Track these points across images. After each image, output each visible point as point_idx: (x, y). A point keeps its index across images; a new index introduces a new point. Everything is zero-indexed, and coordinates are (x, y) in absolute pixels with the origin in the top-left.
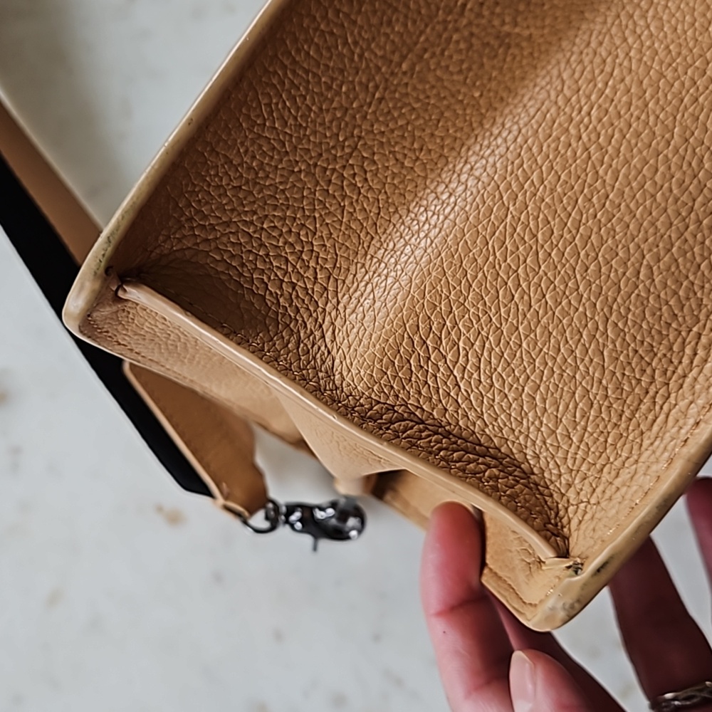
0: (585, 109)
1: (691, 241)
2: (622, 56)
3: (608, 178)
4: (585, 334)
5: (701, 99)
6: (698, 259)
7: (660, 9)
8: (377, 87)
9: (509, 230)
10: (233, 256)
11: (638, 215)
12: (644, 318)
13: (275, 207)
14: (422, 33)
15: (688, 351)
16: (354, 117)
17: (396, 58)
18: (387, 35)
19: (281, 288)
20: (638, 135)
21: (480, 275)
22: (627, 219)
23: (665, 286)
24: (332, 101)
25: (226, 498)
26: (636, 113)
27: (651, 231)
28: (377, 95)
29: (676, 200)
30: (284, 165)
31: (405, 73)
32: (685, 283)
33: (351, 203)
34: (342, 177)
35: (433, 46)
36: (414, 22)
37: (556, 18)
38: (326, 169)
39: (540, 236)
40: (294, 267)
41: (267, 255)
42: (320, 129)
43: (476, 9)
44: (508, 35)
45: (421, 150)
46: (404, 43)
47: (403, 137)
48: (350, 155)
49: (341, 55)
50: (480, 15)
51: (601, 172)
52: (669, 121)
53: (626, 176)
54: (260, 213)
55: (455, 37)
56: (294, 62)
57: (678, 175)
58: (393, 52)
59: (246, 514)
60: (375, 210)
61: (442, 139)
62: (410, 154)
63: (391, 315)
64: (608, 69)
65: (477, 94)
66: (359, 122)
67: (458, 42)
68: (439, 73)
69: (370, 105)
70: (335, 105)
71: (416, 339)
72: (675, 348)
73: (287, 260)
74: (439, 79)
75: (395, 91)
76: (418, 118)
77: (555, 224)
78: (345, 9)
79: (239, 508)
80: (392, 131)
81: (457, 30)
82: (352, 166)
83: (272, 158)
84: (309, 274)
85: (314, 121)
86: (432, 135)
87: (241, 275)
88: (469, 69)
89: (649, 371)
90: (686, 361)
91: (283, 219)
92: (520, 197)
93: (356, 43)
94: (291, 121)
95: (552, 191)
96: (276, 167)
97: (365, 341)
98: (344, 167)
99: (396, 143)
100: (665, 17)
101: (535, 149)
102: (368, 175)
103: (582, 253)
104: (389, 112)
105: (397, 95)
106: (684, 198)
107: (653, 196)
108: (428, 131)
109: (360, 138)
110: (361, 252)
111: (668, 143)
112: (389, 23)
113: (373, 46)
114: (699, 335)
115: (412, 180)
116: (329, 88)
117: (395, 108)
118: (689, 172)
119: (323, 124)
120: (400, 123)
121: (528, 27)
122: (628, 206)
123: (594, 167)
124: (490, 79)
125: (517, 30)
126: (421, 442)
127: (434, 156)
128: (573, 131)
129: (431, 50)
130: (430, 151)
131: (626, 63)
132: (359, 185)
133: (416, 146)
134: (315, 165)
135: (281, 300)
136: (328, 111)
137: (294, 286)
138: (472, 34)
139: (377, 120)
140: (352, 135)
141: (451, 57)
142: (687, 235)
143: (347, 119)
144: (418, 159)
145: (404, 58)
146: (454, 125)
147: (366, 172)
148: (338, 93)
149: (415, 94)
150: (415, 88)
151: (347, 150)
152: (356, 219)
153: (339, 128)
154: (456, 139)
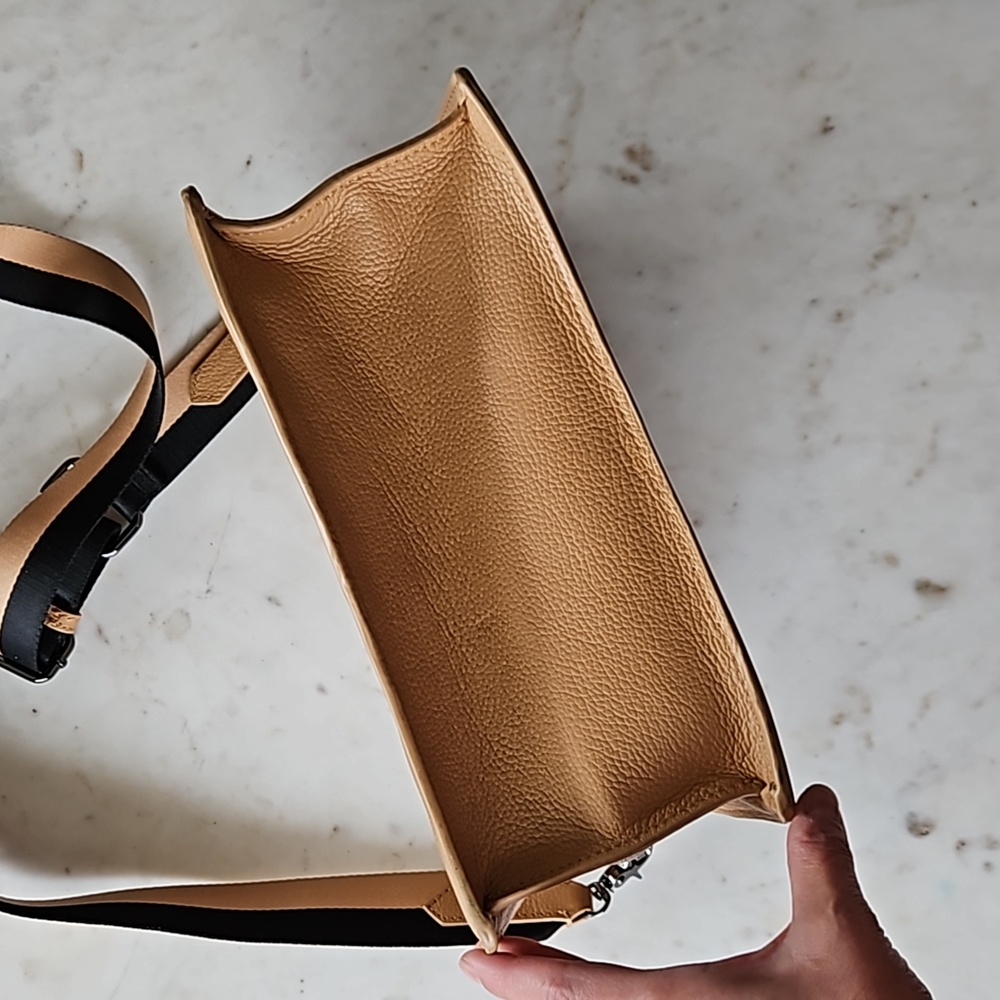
0: (556, 625)
1: (656, 626)
2: (540, 588)
3: (599, 642)
4: (666, 704)
5: (591, 573)
6: (666, 629)
7: (529, 553)
8: (464, 709)
9: (592, 705)
10: (507, 844)
11: (627, 641)
12: (677, 672)
13: (494, 805)
14: (451, 665)
15: (706, 662)
16: (472, 731)
17: (456, 688)
18: (442, 686)
19: (540, 831)
20: (587, 613)
21: (605, 734)
22: (625, 648)
23: (668, 652)
24: (458, 738)
25: (570, 916)
26: (576, 605)
27: (639, 641)
28: (469, 711)
29: (631, 619)
30: (475, 785)
31: (466, 689)
32: (674, 642)
33: (519, 765)
34: (501, 760)
35: (461, 664)
36: (444, 666)
37: (493, 597)
38: (490, 765)
39: (605, 693)
40: (533, 817)
41: (518, 826)
42: (468, 753)
43: (456, 629)
44: (482, 623)
45: (515, 711)
46: (451, 679)
47: (501, 714)
48: (491, 747)
49: (440, 719)
50: (461, 629)
51: (593, 642)
52: (592, 595)
53: (604, 633)
54: (493, 814)
55: (464, 650)
56: (433, 747)
57: (621, 610)
58: (452, 688)
59: (588, 910)
60: (531, 757)
61: (517, 697)
62: (513, 718)
63: (595, 789)
64: (543, 600)
65: (505, 663)
66: (476, 730)
67: (467, 650)
68: (478, 672)
69: (471, 719)
70: (461, 738)
71: (615, 785)
72: (701, 666)
73: (527, 818)
74: (482, 674)
75: (472, 701)
76: (495, 700)
77: (604, 681)
78: (422, 703)
79: (582, 912)
80: (493, 717)
81: (460, 646)
82: (498, 750)
83: (468, 790)
84: (542, 812)
85: (462, 755)
86: (511, 700)
87: (520, 846)
88: (487, 656)
89: (703, 687)
90: (710, 666)
91: (503, 804)
92: (580, 688)
93: (439, 707)
94: (457, 767)
95: (587, 671)
96: (474, 790)
97: (599, 810)
98: (496, 755)
99: (502, 720)
100: (537, 556)
101: (559, 663)
102: (509, 746)
103: (628, 680)
104: (482, 712)
105: (475, 701)
106: (633, 615)
107: (623, 628)
108: (507, 701)
109: (485, 735)
110: (549, 779)
111: (601, 602)
112: (438, 681)
113: (444, 698)
114: (702, 652)
115: (529, 728)
116: (452, 735)
117: (481, 707)
118: (623, 604)
119: (466, 751)
120: (491, 710)
121: (486, 612)
122: (620, 643)
123: (589, 644)
124: (501, 651)
125: (483, 617)
126: (666, 816)
127: (524, 708)
128: (563, 639)
129: (462, 667)
130: (519, 708)
131: (546, 590)
132: (511, 754)
133: (511, 712)
134: (485, 768)
135: (547, 835)
136: (461, 743)
137: (543, 824)
138: (468, 640)
139: (482, 720)
140: (482, 739)
141: (473, 660)
142: (652, 626)
143: (471, 735)
144: (519, 716)
145: (458, 684)
146: (513, 686)
147: (506, 746)
148: (456, 732)
149: (481, 692)
150: (478, 690)
151: (488, 747)
152: (530, 769)
153: (474, 743)
154: (522, 691)
